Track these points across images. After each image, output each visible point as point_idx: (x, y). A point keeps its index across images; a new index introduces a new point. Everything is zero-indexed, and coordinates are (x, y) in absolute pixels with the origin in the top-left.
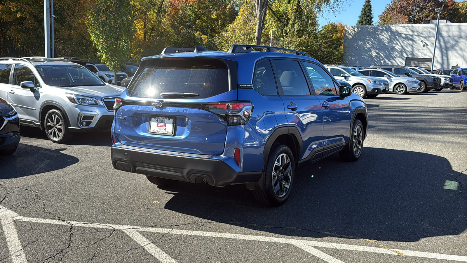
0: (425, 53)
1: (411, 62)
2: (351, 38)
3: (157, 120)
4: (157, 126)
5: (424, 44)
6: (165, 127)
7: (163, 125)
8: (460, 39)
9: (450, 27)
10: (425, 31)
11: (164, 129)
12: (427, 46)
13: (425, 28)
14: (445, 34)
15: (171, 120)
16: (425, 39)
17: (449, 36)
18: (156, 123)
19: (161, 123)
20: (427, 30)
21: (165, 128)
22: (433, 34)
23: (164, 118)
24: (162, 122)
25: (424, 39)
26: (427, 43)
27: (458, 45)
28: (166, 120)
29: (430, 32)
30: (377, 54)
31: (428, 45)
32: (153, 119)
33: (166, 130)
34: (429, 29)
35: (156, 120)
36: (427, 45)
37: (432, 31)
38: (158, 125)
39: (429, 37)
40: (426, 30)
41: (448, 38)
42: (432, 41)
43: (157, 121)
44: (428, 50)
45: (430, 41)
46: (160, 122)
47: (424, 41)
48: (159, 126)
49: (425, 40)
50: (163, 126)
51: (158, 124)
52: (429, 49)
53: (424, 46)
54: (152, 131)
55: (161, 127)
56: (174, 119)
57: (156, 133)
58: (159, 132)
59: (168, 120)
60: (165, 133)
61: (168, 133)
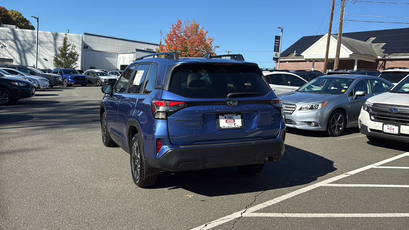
0: (4, 53)
4: (226, 122)
5: (2, 45)
6: (235, 122)
7: (232, 120)
8: (34, 44)
9: (25, 33)
10: (2, 34)
11: (234, 124)
12: (5, 47)
13: (2, 31)
14: (21, 38)
15: (240, 116)
16: (3, 41)
17: (25, 41)
18: (225, 120)
19: (230, 119)
20: (4, 33)
21: (234, 123)
22: (10, 37)
24: (230, 118)
25: (2, 41)
26: (5, 45)
27: (33, 49)
28: (234, 116)
29: (7, 36)
31: (6, 47)
32: (220, 117)
33: (235, 124)
34: (5, 33)
35: (224, 117)
36: (5, 46)
37: (8, 34)
38: (227, 122)
39: (7, 40)
40: (3, 33)
41: (24, 42)
42: (9, 44)
43: (225, 118)
44: (6, 51)
45: (8, 43)
46: (229, 119)
47: (2, 43)
48: (229, 122)
49: (3, 42)
50: (233, 122)
51: (226, 121)
52: (7, 51)
53: (2, 47)
54: (222, 128)
55: (231, 122)
56: (241, 114)
57: (227, 128)
58: (230, 127)
59: (236, 115)
60: (236, 127)
61: (239, 127)
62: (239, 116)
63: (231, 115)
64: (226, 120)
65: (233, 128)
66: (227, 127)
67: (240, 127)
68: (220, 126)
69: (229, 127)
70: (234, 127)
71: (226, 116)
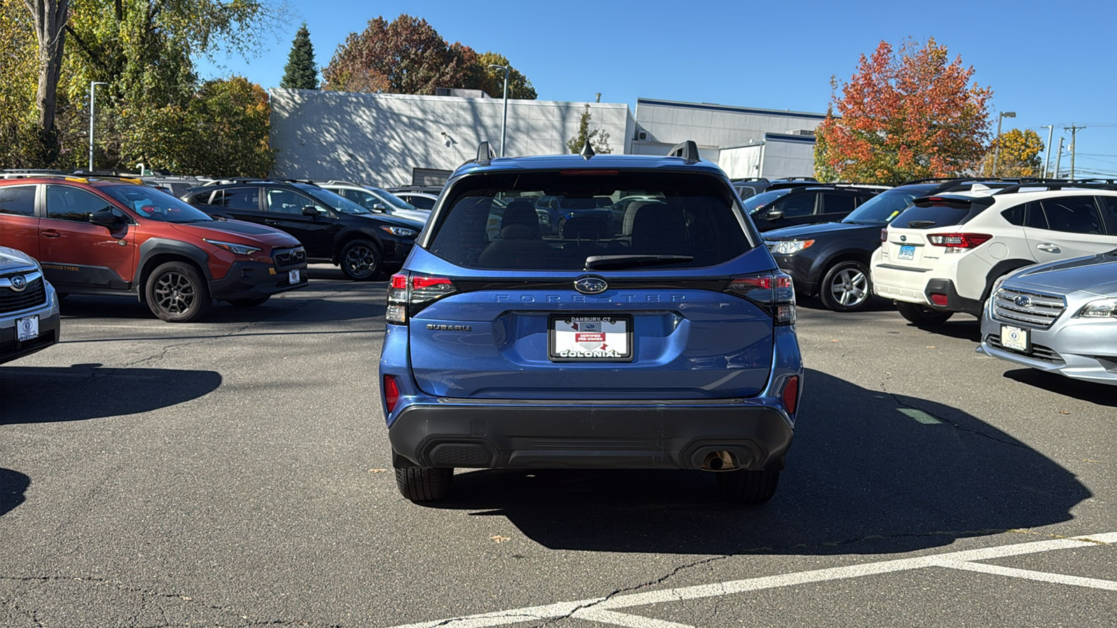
0: (453, 159)
1: (425, 178)
2: (287, 118)
3: (575, 324)
4: (577, 341)
5: (449, 139)
6: (604, 340)
7: (595, 336)
8: (517, 132)
9: (497, 108)
10: (448, 113)
11: (602, 346)
12: (455, 145)
13: (449, 106)
14: (488, 121)
15: (624, 323)
16: (451, 129)
17: (496, 126)
18: (573, 334)
19: (589, 331)
20: (454, 110)
21: (602, 343)
22: (465, 119)
23: (599, 319)
24: (590, 328)
25: (448, 129)
26: (454, 139)
27: (514, 145)
28: (605, 324)
29: (458, 115)
30: (349, 158)
31: (456, 143)
32: (558, 323)
33: (606, 348)
34: (456, 109)
35: (572, 324)
36: (454, 142)
37: (462, 112)
38: (579, 339)
39: (458, 125)
40: (450, 111)
41: (495, 130)
42: (463, 135)
43: (575, 327)
44: (457, 154)
45: (461, 134)
46: (586, 331)
47: (448, 134)
48: (585, 339)
49: (451, 131)
50: (598, 339)
51: (578, 336)
52: (459, 152)
53: (448, 144)
54: (562, 355)
55: (591, 341)
56: (628, 320)
57: (577, 357)
58: (586, 355)
59: (610, 322)
60: (607, 356)
61: (616, 356)
62: (622, 324)
63: (594, 319)
64: (576, 335)
65: (597, 357)
66: (579, 355)
67: (620, 356)
68: (557, 351)
69: (584, 354)
70: (600, 356)
71: (578, 323)
